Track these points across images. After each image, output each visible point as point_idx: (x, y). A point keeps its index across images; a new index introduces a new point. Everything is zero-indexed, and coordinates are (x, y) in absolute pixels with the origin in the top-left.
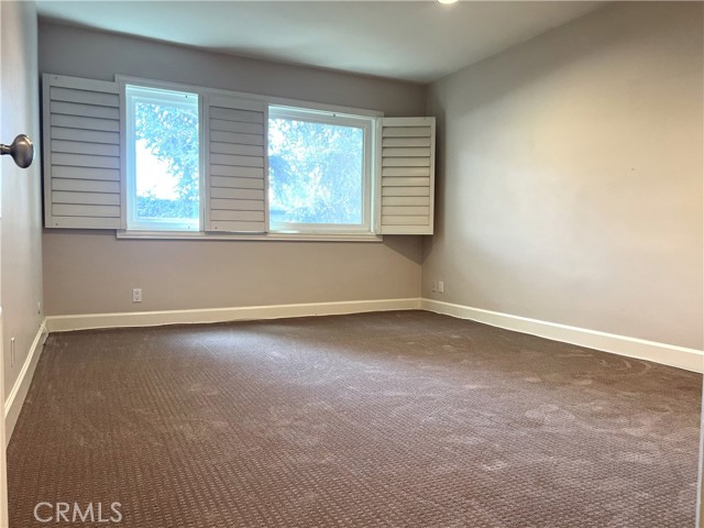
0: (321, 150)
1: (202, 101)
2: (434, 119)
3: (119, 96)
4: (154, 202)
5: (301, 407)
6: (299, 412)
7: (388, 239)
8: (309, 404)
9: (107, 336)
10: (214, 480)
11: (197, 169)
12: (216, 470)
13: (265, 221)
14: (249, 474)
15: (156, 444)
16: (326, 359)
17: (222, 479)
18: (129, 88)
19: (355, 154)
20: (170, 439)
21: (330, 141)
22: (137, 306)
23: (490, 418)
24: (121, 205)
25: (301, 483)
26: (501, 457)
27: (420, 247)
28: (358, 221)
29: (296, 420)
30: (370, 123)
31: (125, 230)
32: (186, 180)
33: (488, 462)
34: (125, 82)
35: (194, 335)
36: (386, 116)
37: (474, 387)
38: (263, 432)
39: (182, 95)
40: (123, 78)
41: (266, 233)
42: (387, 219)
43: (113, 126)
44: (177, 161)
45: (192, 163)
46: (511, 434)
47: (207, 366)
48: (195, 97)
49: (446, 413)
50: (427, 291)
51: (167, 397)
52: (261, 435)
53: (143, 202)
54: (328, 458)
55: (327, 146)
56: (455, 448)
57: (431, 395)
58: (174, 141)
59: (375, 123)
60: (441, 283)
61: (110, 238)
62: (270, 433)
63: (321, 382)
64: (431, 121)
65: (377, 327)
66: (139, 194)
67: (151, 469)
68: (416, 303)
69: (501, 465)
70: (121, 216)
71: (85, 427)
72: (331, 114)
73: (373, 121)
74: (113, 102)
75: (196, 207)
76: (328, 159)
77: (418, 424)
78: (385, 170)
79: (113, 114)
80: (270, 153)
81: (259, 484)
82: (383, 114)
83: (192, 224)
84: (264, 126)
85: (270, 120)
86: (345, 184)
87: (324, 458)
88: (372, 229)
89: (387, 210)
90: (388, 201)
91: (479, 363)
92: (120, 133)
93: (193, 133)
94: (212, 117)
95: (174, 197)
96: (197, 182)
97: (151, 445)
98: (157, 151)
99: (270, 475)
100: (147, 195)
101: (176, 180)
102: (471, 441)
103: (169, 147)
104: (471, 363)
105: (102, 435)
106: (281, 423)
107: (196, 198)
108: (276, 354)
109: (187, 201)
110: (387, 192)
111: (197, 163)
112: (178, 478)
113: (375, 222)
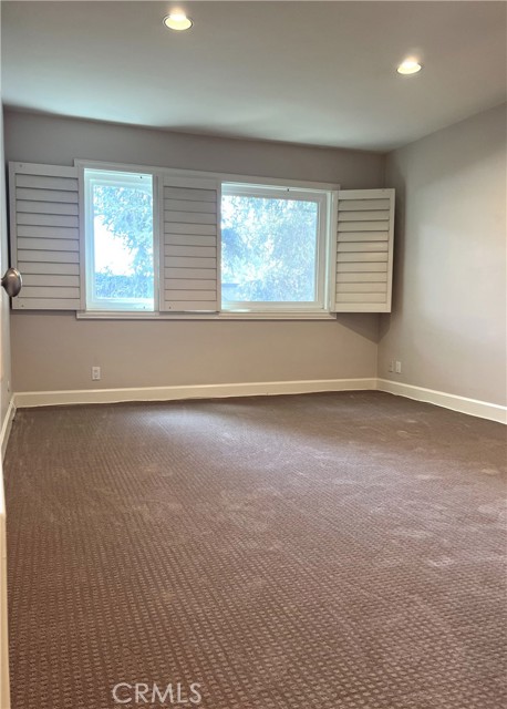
0: (274, 221)
1: (156, 181)
2: (393, 190)
3: (78, 180)
4: (110, 278)
5: (250, 492)
6: (249, 497)
7: (343, 317)
8: (259, 490)
9: (69, 412)
10: (169, 562)
11: (151, 245)
12: (172, 552)
13: (217, 300)
14: (202, 558)
15: (117, 523)
16: (276, 443)
17: (177, 561)
18: (87, 172)
19: (310, 223)
20: (130, 519)
21: (284, 211)
22: (96, 384)
23: (441, 512)
24: (80, 287)
25: (250, 569)
26: (449, 552)
27: (377, 325)
28: (311, 299)
29: (246, 505)
30: (325, 197)
31: (84, 311)
32: (141, 258)
33: (434, 558)
34: (83, 166)
35: (149, 413)
36: (342, 189)
37: (426, 477)
38: (214, 515)
39: (136, 176)
40: (81, 162)
41: (218, 312)
42: (342, 297)
43: (71, 210)
44: (132, 238)
45: (147, 240)
46: (460, 529)
47: (162, 445)
48: (149, 178)
49: (395, 504)
50: (383, 371)
51: (126, 477)
52: (213, 519)
53: (100, 278)
54: (276, 546)
55: (281, 216)
56: (402, 542)
57: (382, 484)
58: (129, 218)
59: (331, 197)
60: (399, 363)
61: (70, 318)
62: (221, 517)
63: (270, 466)
64: (390, 193)
65: (330, 409)
66: (97, 270)
67: (113, 548)
68: (371, 383)
69: (447, 561)
70: (81, 297)
71: (53, 504)
72: (285, 189)
73: (329, 194)
74: (72, 186)
75: (150, 284)
76: (280, 230)
77: (367, 515)
78: (340, 245)
79: (72, 198)
80: (223, 226)
81: (211, 567)
82: (339, 186)
83: (147, 303)
84: (217, 203)
85: (223, 196)
86: (298, 257)
87: (272, 545)
88: (327, 307)
89: (342, 287)
90: (342, 277)
91: (434, 451)
92: (79, 216)
93: (147, 210)
94: (165, 197)
95: (129, 273)
96: (151, 259)
97: (112, 524)
98: (112, 227)
99: (221, 560)
100: (104, 271)
101: (131, 258)
102: (418, 535)
103: (125, 223)
104: (425, 451)
105: (68, 512)
106: (232, 507)
107: (150, 274)
108: (226, 435)
109: (142, 277)
110: (342, 268)
111: (152, 240)
112: (138, 557)
113: (329, 300)
